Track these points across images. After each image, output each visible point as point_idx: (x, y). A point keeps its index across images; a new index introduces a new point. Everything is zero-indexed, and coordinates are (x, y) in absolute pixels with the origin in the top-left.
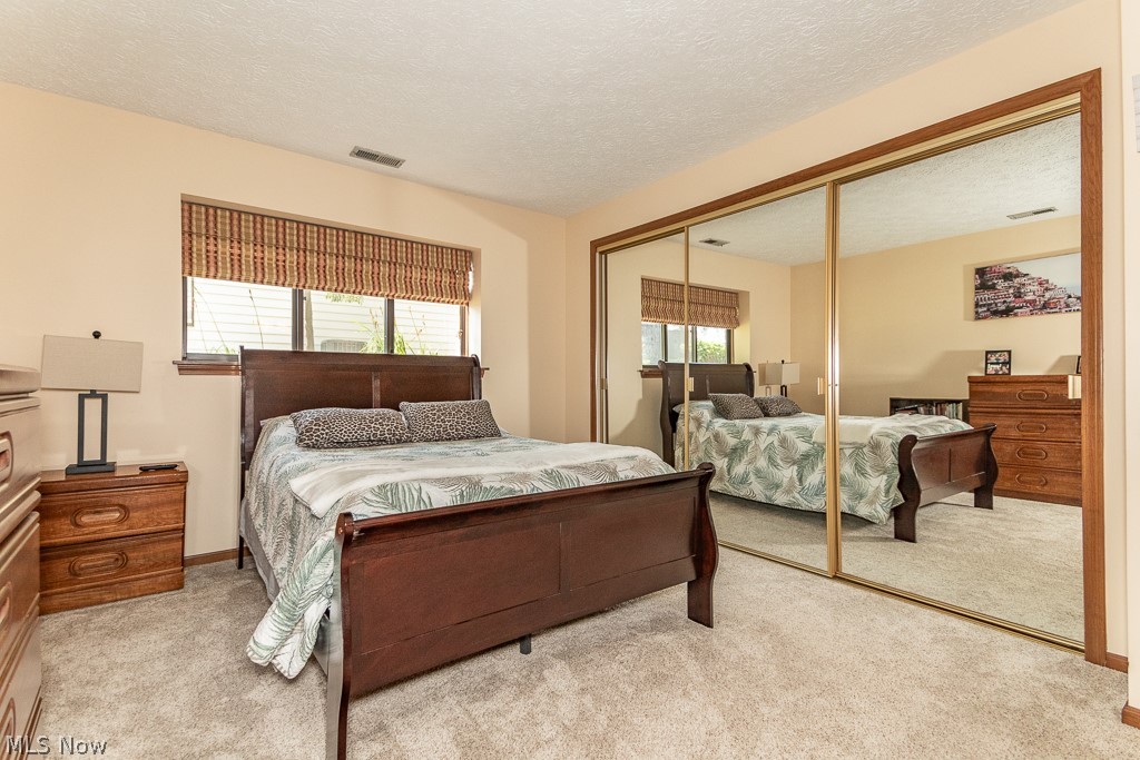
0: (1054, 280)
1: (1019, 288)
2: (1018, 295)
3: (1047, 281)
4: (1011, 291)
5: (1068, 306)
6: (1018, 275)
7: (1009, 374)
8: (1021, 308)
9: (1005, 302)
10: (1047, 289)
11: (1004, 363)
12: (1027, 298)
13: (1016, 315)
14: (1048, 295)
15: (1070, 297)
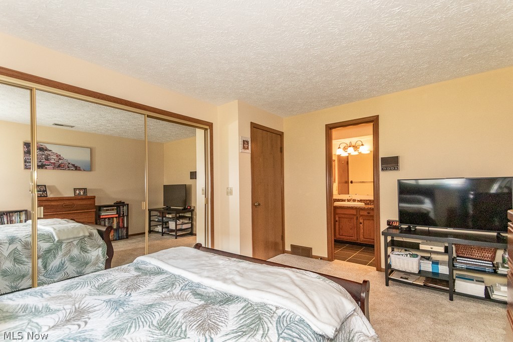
0: (63, 155)
1: (47, 156)
2: (47, 159)
3: (60, 156)
4: (44, 157)
5: (68, 167)
6: (46, 150)
7: (47, 196)
8: (49, 165)
9: (40, 161)
10: (60, 159)
11: (44, 191)
12: (51, 161)
13: (46, 168)
14: (60, 161)
15: (69, 164)
